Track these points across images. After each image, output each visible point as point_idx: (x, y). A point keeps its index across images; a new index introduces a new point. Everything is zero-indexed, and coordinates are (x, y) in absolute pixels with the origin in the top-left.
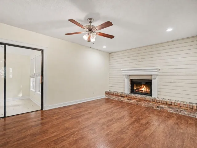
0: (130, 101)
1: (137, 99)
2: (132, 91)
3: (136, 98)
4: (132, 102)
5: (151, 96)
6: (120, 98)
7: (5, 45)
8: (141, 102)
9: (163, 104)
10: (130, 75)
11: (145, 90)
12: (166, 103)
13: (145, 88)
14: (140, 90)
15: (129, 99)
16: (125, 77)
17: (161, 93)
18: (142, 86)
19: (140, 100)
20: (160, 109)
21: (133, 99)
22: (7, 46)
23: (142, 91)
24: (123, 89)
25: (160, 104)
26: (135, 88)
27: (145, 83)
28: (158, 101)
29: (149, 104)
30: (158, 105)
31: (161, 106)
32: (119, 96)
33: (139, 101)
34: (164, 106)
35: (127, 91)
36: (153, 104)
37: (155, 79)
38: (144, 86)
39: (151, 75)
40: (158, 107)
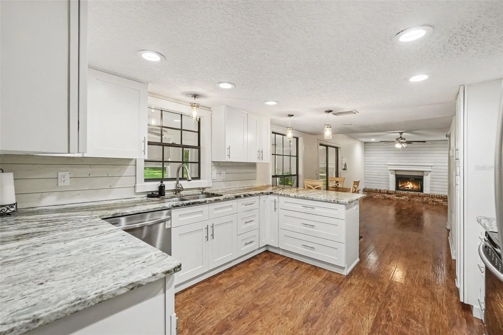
0: (400, 198)
1: (409, 196)
2: (397, 188)
3: (408, 194)
4: (403, 198)
5: (423, 192)
6: (386, 195)
7: (327, 146)
8: (414, 198)
9: (439, 198)
10: (395, 170)
11: (412, 186)
12: (441, 197)
13: (411, 184)
14: (406, 187)
15: (398, 196)
16: (389, 172)
17: (434, 189)
18: (408, 183)
19: (413, 196)
20: (435, 203)
21: (404, 196)
22: (329, 148)
23: (408, 188)
24: (385, 185)
25: (435, 198)
26: (400, 185)
27: (414, 179)
28: (433, 196)
29: (423, 199)
30: (433, 200)
31: (436, 200)
32: (385, 193)
33: (412, 198)
34: (439, 200)
35: (392, 188)
36: (427, 199)
37: (427, 175)
38: (410, 183)
39: (423, 172)
40: (433, 201)
